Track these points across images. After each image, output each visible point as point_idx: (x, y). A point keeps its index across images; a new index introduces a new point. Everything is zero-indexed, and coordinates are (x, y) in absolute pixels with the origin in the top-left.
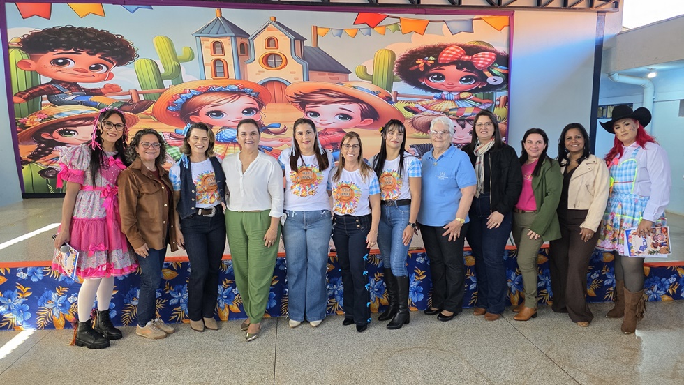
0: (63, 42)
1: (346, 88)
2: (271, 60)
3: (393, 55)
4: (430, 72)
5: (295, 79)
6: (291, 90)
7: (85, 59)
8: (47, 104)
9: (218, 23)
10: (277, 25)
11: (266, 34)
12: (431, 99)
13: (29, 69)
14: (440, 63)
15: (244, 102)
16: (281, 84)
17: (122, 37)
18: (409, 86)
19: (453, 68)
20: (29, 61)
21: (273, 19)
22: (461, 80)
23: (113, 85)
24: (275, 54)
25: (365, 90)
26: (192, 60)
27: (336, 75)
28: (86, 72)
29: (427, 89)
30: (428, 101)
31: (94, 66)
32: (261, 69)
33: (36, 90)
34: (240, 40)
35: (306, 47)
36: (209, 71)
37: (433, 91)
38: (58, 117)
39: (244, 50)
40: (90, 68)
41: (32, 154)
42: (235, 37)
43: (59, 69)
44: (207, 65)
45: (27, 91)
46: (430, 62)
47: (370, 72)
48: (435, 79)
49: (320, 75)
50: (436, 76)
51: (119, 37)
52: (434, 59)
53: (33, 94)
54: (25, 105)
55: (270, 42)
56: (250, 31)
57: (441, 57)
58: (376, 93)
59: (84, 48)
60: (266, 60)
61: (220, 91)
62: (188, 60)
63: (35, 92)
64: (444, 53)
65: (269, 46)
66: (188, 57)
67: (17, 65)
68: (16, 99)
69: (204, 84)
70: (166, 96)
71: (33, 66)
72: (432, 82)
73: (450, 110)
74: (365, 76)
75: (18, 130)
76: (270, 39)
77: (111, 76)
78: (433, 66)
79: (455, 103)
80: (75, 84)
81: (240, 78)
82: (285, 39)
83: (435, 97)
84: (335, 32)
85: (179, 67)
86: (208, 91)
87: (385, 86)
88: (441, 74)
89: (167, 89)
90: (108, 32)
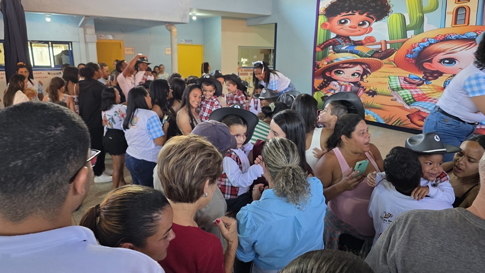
0: (346, 7)
7: (357, 18)
8: (331, 52)
13: (326, 28)
20: (327, 23)
23: (370, 37)
26: (436, 10)
28: (356, 28)
31: (361, 23)
33: (328, 43)
38: (336, 62)
40: (359, 25)
41: (320, 86)
44: (449, 13)
45: (323, 44)
53: (325, 46)
59: (357, 9)
61: (457, 39)
62: (432, 11)
63: (327, 44)
66: (432, 8)
67: (321, 26)
68: (318, 49)
69: (443, 32)
70: (407, 45)
71: (329, 26)
75: (316, 69)
77: (371, 29)
80: (348, 38)
85: (422, 19)
86: (445, 39)
89: (409, 39)
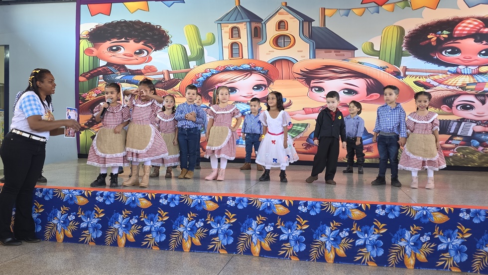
0: (117, 33)
1: (352, 64)
2: (281, 41)
3: (402, 30)
4: (443, 46)
5: (302, 57)
6: (297, 68)
7: (132, 46)
9: (237, 10)
10: (288, 9)
11: (278, 18)
12: (445, 73)
13: (92, 55)
14: (455, 36)
15: (255, 79)
16: (289, 62)
17: (160, 27)
18: (419, 60)
19: (471, 41)
20: (93, 49)
21: (284, 4)
22: (480, 53)
23: (151, 67)
24: (284, 36)
25: (372, 65)
26: (213, 43)
27: (342, 52)
28: (132, 56)
29: (440, 63)
30: (441, 76)
31: (138, 51)
32: (271, 49)
33: (95, 71)
34: (254, 25)
35: (314, 27)
36: (227, 52)
37: (447, 65)
39: (257, 34)
40: (136, 53)
41: (88, 122)
42: (250, 22)
43: (113, 54)
44: (225, 47)
45: (89, 72)
46: (444, 36)
47: (377, 48)
48: (449, 53)
49: (325, 52)
50: (450, 50)
51: (159, 27)
52: (448, 33)
53: (93, 74)
54: (86, 83)
55: (281, 25)
56: (263, 16)
57: (456, 31)
58: (384, 69)
59: (132, 37)
60: (276, 41)
61: (235, 70)
62: (210, 44)
63: (95, 73)
64: (459, 26)
65: (279, 28)
66: (210, 41)
67: (84, 52)
68: (81, 79)
69: (222, 64)
71: (96, 52)
72: (446, 56)
73: (467, 84)
74: (371, 52)
75: (80, 102)
76: (281, 22)
77: (150, 59)
78: (446, 40)
79: (473, 78)
80: (123, 66)
81: (253, 58)
82: (294, 21)
83: (448, 71)
84: (342, 12)
85: (202, 51)
86: (225, 70)
87: (393, 61)
88: (456, 48)
89: (191, 69)
90: (150, 23)
